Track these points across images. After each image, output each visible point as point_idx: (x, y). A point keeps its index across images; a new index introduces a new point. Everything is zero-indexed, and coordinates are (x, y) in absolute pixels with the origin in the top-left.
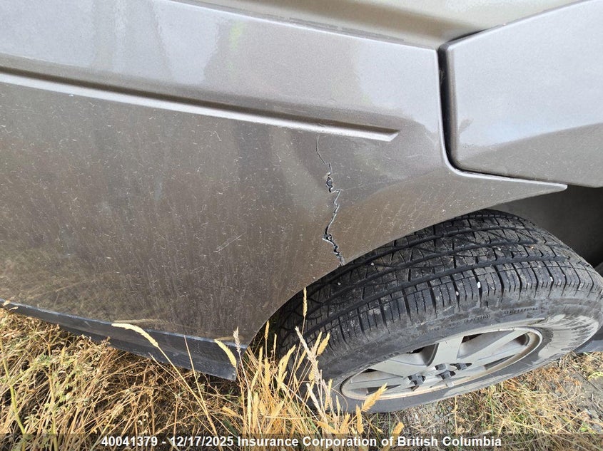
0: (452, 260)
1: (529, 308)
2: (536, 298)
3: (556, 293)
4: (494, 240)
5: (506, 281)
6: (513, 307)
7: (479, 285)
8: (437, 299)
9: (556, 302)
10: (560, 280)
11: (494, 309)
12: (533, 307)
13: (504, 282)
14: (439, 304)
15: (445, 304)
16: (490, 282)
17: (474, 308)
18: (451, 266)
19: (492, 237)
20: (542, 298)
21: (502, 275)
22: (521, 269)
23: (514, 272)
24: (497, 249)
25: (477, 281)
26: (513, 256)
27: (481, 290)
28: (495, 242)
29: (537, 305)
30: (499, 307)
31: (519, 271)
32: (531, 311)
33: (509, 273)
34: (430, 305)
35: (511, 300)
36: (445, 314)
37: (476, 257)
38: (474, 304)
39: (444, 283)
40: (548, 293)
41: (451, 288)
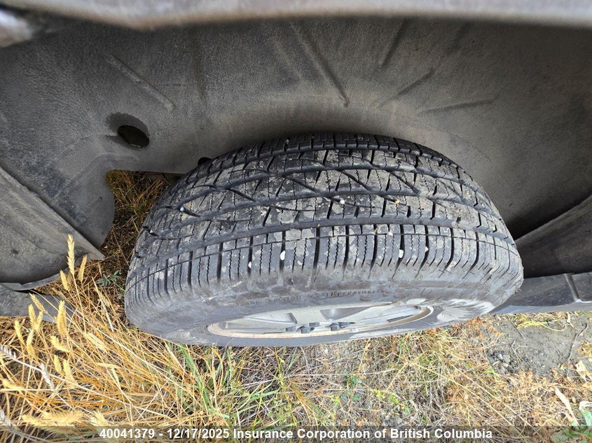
0: (264, 213)
1: (362, 290)
2: (371, 279)
3: (406, 274)
4: (345, 185)
5: (324, 253)
6: (333, 289)
7: (283, 256)
8: (224, 269)
9: (405, 284)
10: (415, 257)
11: (303, 289)
12: (367, 290)
13: (321, 254)
14: (224, 276)
15: (233, 277)
16: (300, 253)
17: (275, 286)
18: (258, 222)
19: (345, 180)
20: (381, 279)
21: (323, 243)
22: (357, 235)
23: (343, 240)
24: (338, 201)
25: (283, 249)
26: (357, 214)
27: (282, 264)
28: (343, 189)
29: (373, 288)
30: (311, 288)
31: (352, 239)
32: (364, 295)
33: (334, 241)
34: (214, 277)
35: (330, 279)
36: (235, 290)
37: (299, 211)
38: (273, 281)
39: (238, 247)
40: (393, 272)
41: (244, 257)
